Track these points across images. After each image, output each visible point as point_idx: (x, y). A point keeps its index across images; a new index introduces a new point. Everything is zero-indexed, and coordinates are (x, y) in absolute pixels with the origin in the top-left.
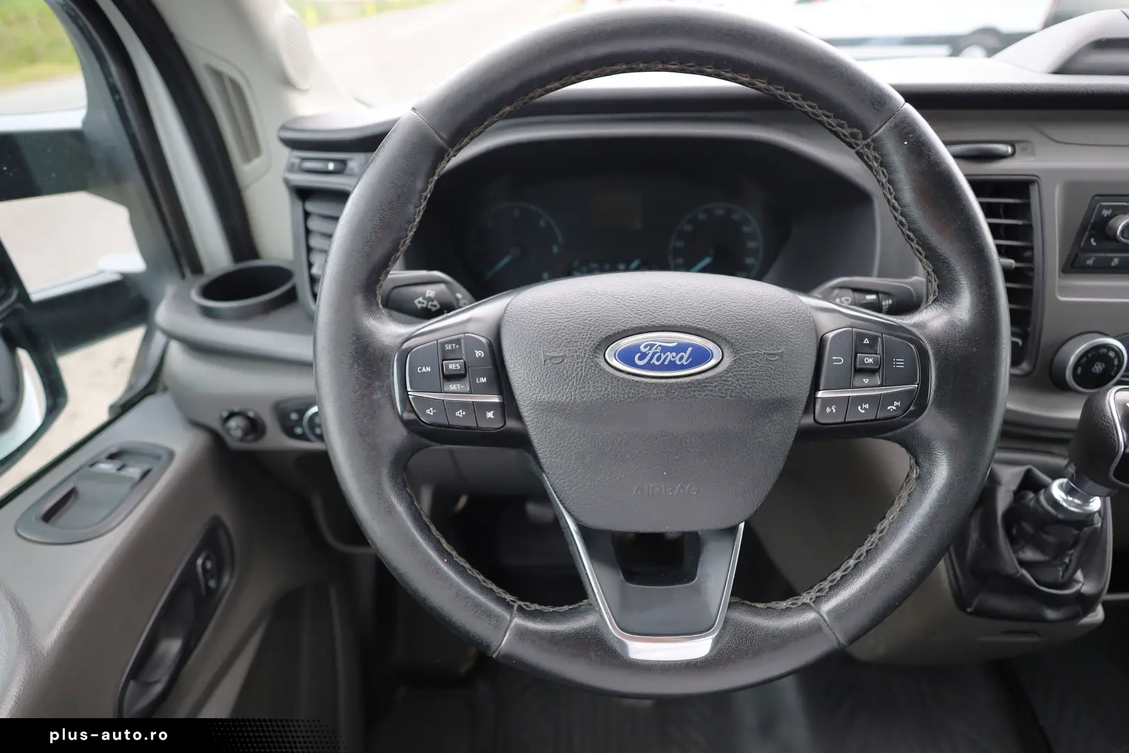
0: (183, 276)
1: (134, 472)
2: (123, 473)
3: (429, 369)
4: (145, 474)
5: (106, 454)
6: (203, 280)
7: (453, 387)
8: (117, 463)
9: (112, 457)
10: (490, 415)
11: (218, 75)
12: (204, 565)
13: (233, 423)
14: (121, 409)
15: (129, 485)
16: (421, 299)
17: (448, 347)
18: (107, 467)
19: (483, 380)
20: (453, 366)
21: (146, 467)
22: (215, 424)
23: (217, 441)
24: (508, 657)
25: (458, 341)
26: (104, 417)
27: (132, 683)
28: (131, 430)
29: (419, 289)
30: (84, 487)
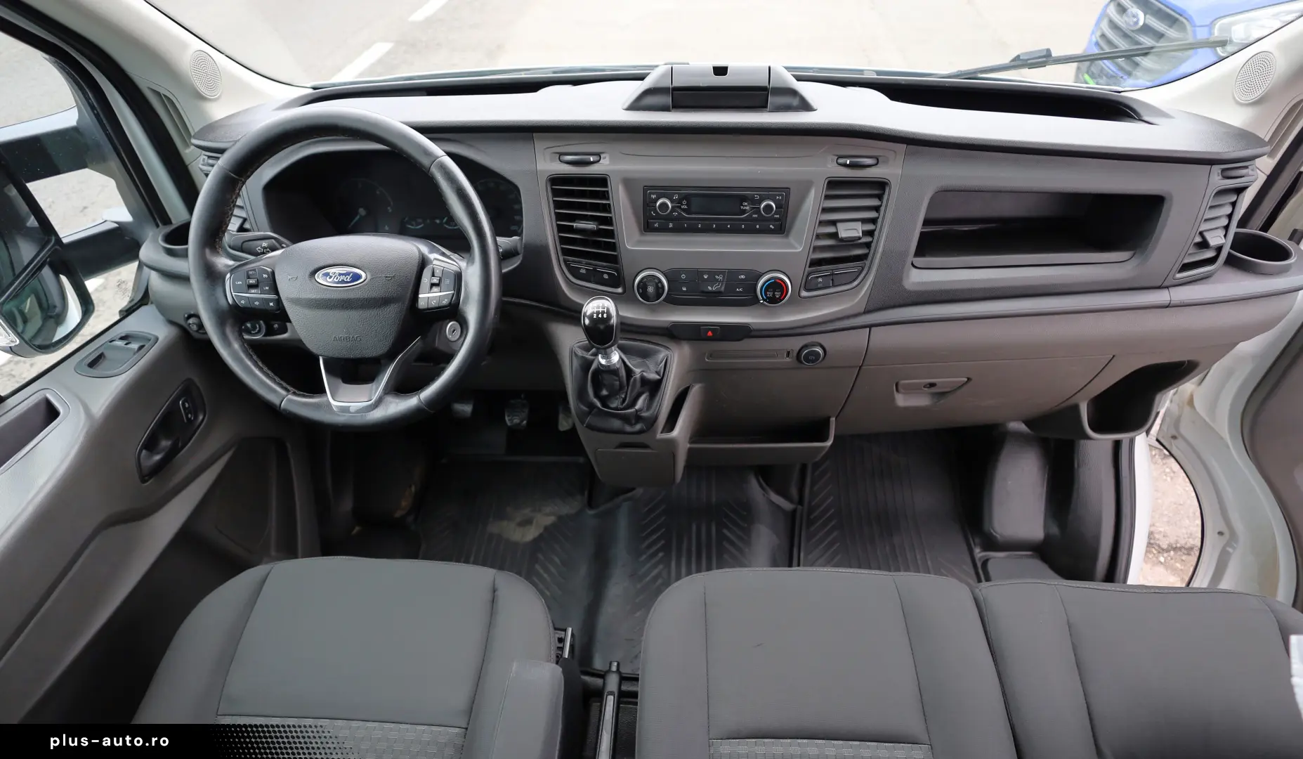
0: (158, 226)
1: (135, 346)
2: (129, 346)
3: (241, 283)
4: (141, 348)
5: (119, 336)
6: (168, 229)
7: (253, 291)
8: (125, 342)
9: (122, 338)
10: (271, 304)
11: (158, 94)
12: (183, 404)
13: (191, 321)
14: (127, 313)
15: (132, 353)
16: (259, 248)
17: (251, 273)
18: (121, 343)
19: (267, 288)
20: (252, 281)
21: (142, 344)
22: (182, 322)
23: (184, 332)
24: (285, 410)
25: (255, 270)
26: (117, 317)
27: (144, 451)
28: (133, 324)
29: (259, 242)
30: (107, 354)
